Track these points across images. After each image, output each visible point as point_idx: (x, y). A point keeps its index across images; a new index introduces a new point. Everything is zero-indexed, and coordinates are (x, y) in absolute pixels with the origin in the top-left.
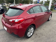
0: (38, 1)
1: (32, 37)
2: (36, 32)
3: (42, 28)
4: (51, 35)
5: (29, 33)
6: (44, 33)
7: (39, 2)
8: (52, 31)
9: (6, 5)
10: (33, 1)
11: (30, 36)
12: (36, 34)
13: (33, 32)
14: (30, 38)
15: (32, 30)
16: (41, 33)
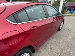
7: (46, 1)
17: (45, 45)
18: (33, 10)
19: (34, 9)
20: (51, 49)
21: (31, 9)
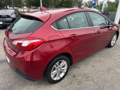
0: (93, 2)
1: (63, 81)
2: (75, 71)
3: (91, 63)
4: (108, 82)
5: (54, 71)
6: (93, 74)
7: (95, 4)
8: (114, 72)
9: (25, 10)
10: (83, 2)
11: (59, 79)
12: (74, 76)
13: (65, 71)
14: (58, 83)
15: (64, 67)
16: (85, 75)
17: (86, 62)
18: (73, 19)
19: (75, 16)
20: (94, 67)
21: (71, 17)
